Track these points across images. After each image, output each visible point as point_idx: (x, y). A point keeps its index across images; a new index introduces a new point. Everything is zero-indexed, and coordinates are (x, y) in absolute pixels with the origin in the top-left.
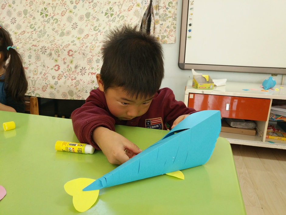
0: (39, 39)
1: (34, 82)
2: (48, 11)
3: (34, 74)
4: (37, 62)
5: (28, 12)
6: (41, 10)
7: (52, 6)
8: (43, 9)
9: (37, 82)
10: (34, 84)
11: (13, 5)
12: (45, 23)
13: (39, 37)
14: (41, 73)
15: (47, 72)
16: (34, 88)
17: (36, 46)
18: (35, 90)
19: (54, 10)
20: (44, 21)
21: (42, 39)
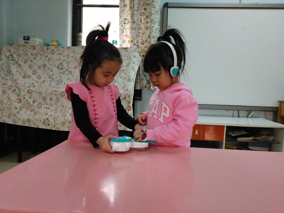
0: (57, 87)
1: (55, 119)
2: (64, 65)
3: (55, 113)
4: (57, 103)
5: (47, 66)
6: (58, 65)
7: (67, 62)
8: (59, 64)
9: (58, 119)
10: (55, 120)
11: (34, 61)
12: (61, 74)
13: (58, 85)
14: (61, 112)
15: (66, 111)
16: (55, 124)
17: (56, 91)
18: (55, 125)
19: (68, 65)
20: (60, 73)
21: (59, 86)
